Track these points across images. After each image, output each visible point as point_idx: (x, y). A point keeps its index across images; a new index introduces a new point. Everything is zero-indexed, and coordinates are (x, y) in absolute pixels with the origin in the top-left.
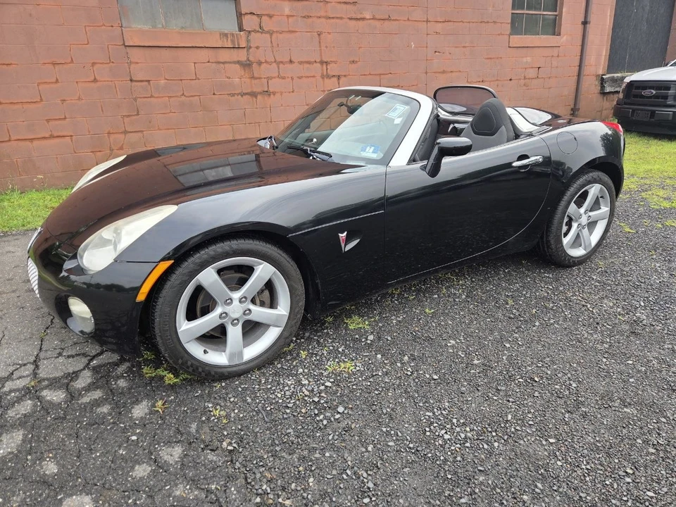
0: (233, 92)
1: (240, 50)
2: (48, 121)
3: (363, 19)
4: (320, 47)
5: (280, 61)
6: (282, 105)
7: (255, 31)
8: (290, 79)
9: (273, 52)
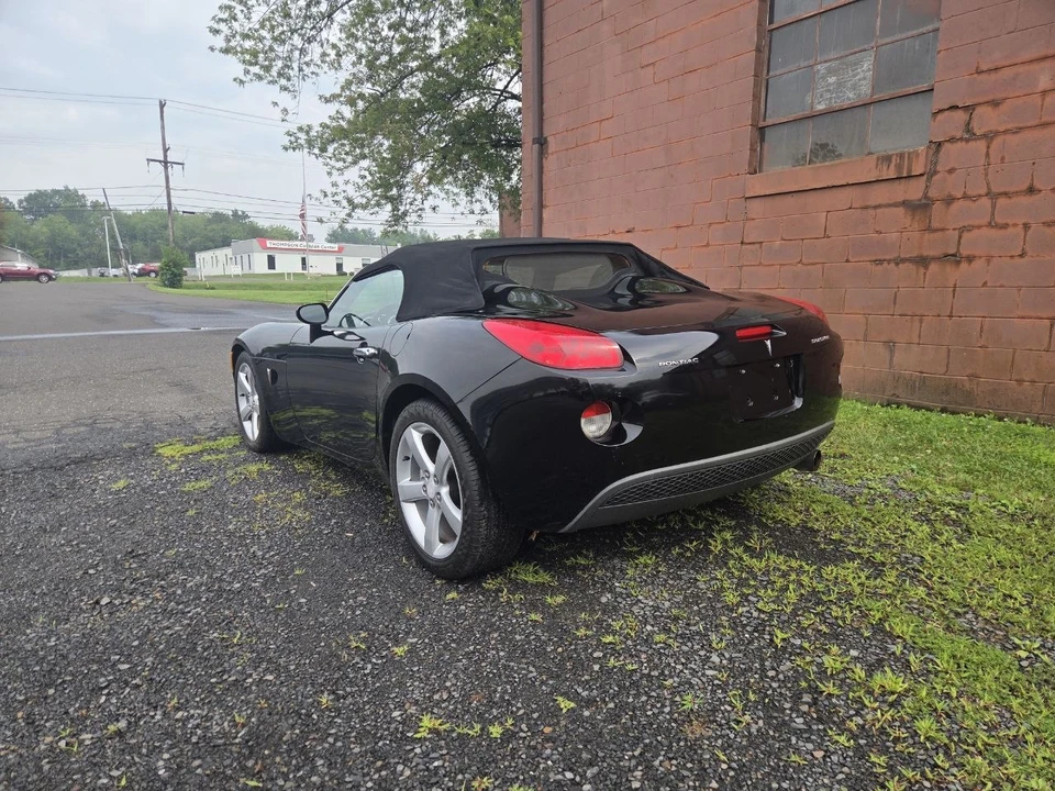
1: (913, 181)
5: (1002, 190)
6: (985, 284)
7: (952, 140)
8: (1020, 229)
9: (986, 175)
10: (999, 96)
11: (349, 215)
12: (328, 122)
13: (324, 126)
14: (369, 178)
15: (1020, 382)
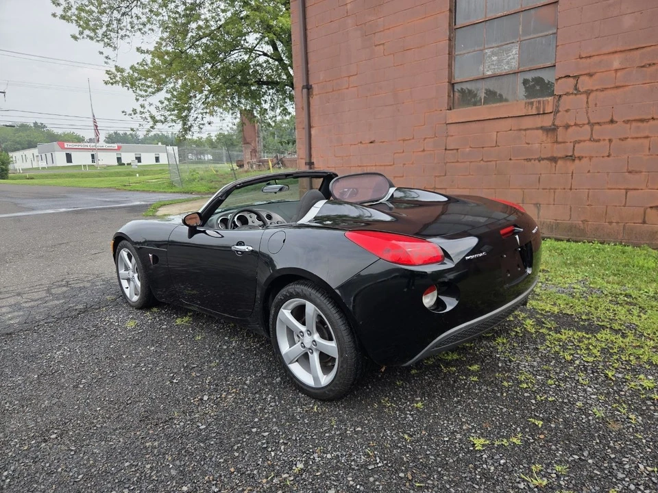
0: (531, 158)
1: (546, 116)
5: (596, 122)
6: (589, 172)
7: (567, 94)
8: (607, 142)
9: (587, 113)
10: (592, 71)
11: (152, 127)
12: (136, 66)
13: (132, 68)
14: (166, 103)
15: (611, 223)
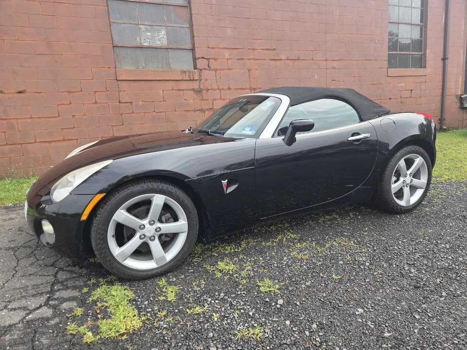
0: (189, 110)
1: (194, 82)
2: (62, 129)
3: (280, 60)
4: (250, 78)
5: (222, 88)
9: (217, 82)
10: (216, 57)
